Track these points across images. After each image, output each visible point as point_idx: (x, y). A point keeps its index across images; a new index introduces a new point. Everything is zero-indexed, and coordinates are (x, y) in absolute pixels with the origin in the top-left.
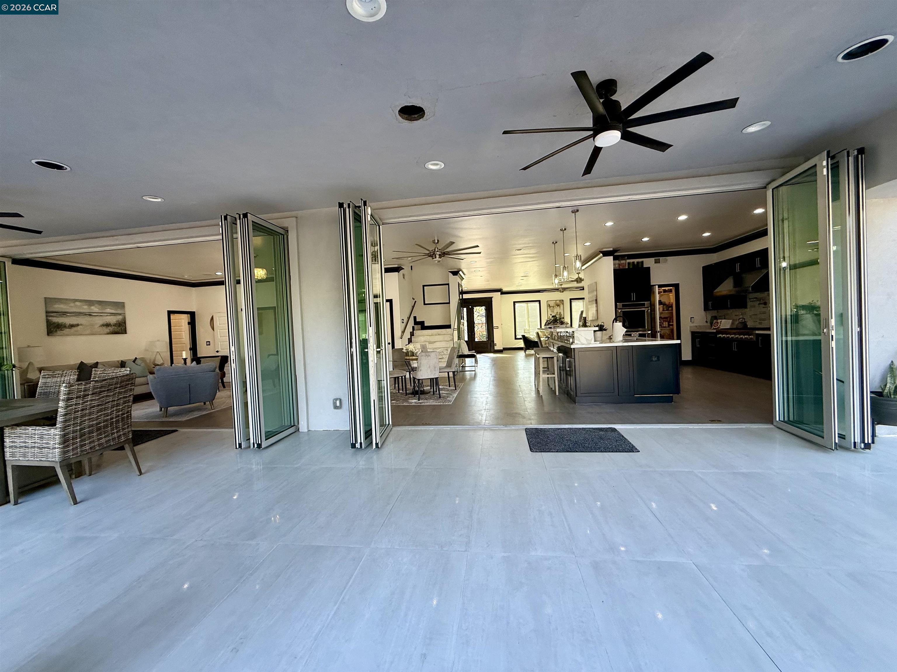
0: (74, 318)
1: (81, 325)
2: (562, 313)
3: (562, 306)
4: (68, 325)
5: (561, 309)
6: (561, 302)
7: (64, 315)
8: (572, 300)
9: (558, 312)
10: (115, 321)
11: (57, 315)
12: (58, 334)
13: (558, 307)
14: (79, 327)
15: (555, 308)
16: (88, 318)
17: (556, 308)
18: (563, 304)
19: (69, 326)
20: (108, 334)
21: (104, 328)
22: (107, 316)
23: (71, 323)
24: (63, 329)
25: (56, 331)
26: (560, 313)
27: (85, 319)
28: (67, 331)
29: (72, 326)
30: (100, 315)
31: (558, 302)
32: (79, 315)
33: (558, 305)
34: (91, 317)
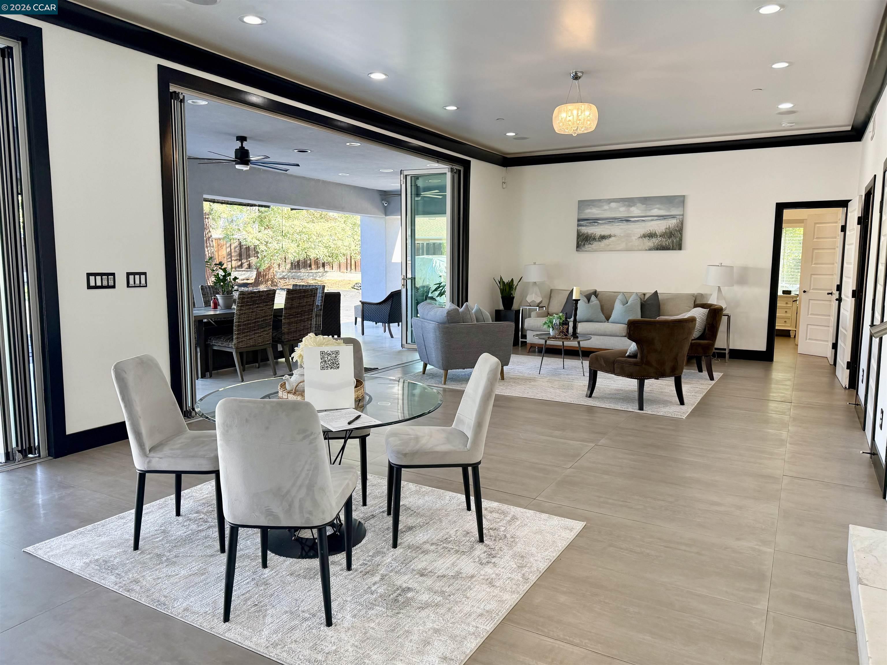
0: (606, 226)
1: (615, 236)
4: (598, 237)
7: (594, 222)
10: (664, 228)
11: (587, 223)
12: (585, 249)
14: (612, 239)
16: (624, 226)
19: (599, 239)
20: (650, 249)
21: (646, 240)
22: (652, 220)
23: (603, 233)
24: (591, 242)
25: (584, 245)
27: (620, 227)
28: (596, 245)
29: (603, 238)
30: (642, 219)
32: (612, 222)
34: (629, 223)
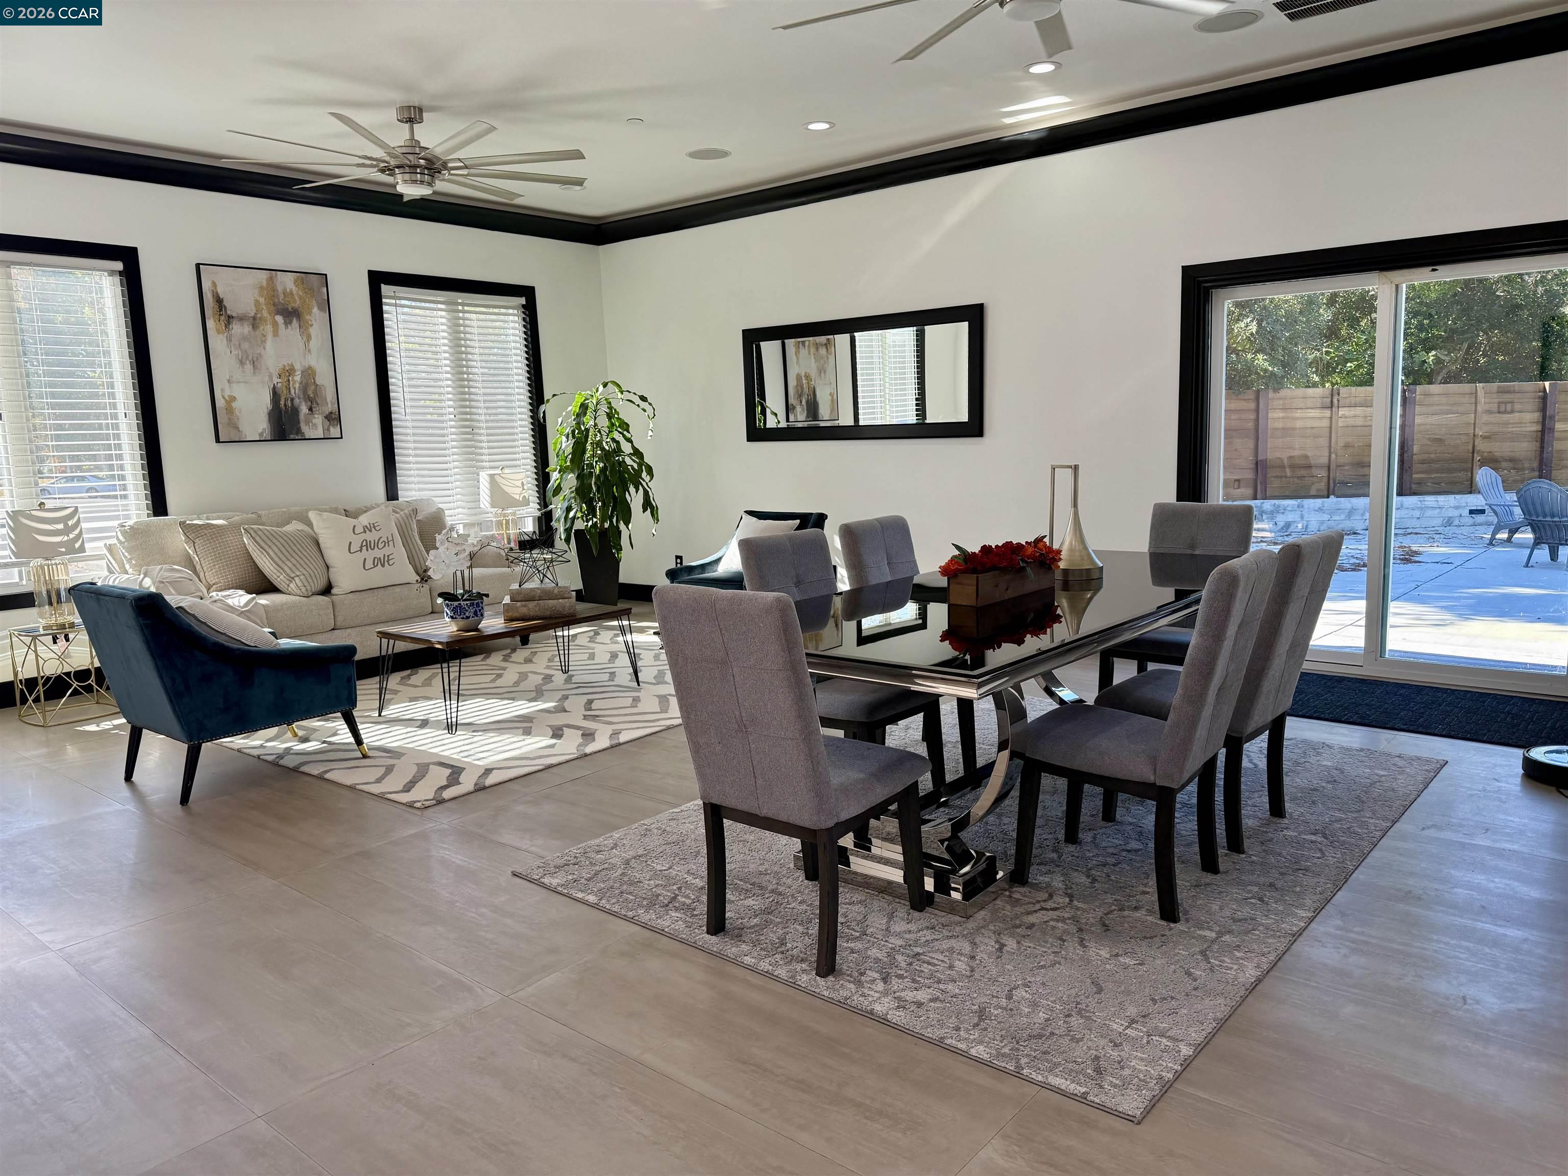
2: (324, 378)
3: (316, 316)
5: (313, 344)
6: (310, 291)
8: (385, 289)
9: (290, 371)
13: (288, 323)
15: (269, 328)
17: (276, 334)
18: (327, 305)
26: (309, 373)
31: (287, 282)
33: (291, 314)
